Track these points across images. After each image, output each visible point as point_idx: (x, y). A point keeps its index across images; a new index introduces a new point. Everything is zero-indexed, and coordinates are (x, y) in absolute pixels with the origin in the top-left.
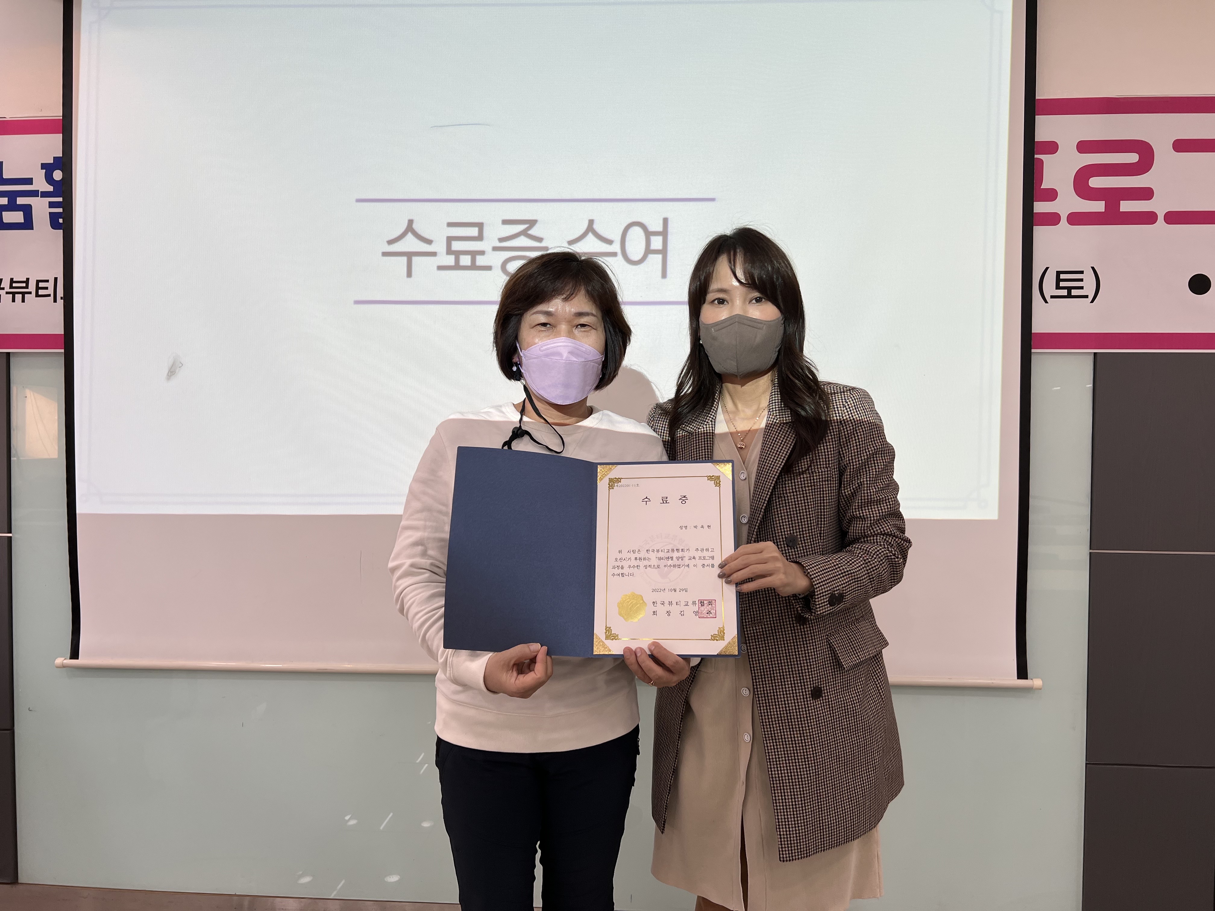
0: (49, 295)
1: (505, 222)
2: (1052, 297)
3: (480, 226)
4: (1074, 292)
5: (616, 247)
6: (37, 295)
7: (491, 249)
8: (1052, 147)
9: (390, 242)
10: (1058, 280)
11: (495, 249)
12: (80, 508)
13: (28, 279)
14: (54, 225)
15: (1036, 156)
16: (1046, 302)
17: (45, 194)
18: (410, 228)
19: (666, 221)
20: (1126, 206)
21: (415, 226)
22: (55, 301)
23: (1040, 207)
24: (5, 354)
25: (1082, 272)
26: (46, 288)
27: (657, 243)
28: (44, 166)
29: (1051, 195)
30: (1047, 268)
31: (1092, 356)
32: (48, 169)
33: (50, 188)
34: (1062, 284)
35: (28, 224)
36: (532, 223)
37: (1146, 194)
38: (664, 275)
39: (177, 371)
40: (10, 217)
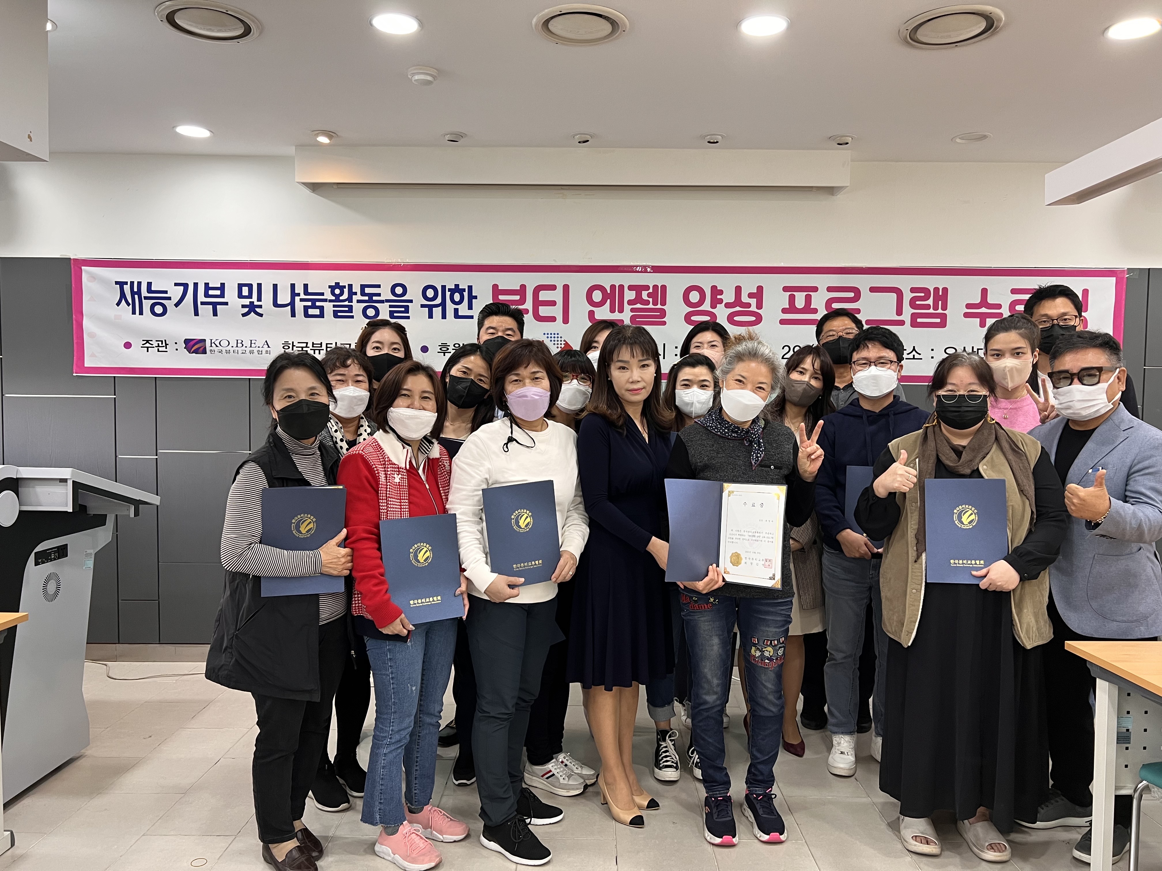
13: (321, 343)
17: (331, 301)
28: (330, 287)
33: (334, 298)
35: (322, 315)
40: (311, 312)
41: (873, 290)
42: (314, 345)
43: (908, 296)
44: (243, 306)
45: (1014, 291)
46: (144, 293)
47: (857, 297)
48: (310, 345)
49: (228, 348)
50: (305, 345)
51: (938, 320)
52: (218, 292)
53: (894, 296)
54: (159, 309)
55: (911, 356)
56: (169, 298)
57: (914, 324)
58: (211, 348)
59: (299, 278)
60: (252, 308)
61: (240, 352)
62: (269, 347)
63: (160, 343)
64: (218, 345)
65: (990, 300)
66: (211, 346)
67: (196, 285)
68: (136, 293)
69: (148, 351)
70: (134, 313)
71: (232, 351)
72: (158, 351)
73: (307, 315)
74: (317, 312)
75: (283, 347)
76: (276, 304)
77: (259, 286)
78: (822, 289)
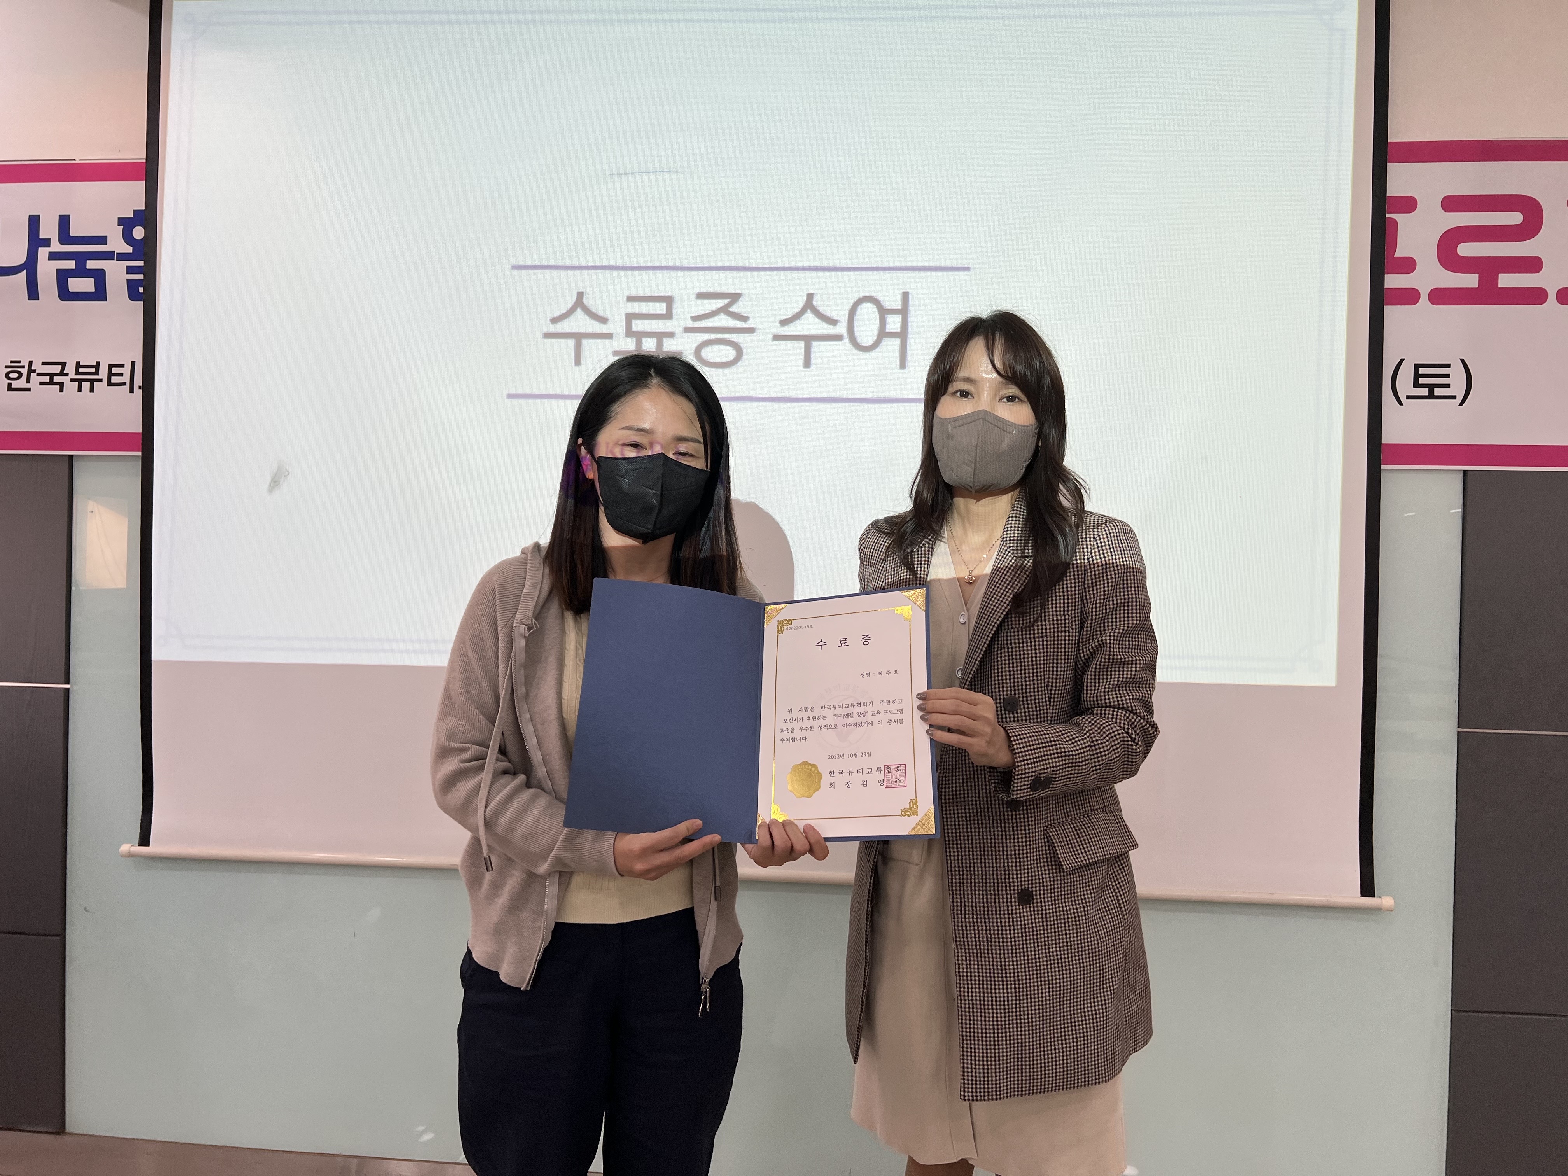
0: (124, 384)
1: (701, 296)
2: (1408, 397)
3: (668, 300)
4: (1438, 392)
5: (841, 329)
6: (110, 383)
7: (682, 330)
8: (1408, 204)
9: (554, 320)
10: (1417, 376)
11: (687, 330)
12: (157, 654)
13: (98, 363)
14: (133, 295)
15: (1388, 215)
16: (1401, 404)
17: (122, 257)
18: (580, 303)
19: (906, 296)
20: (1506, 281)
21: (585, 300)
22: (132, 391)
23: (1392, 281)
24: (67, 458)
25: (1448, 366)
26: (121, 375)
27: (894, 323)
28: (121, 221)
29: (1408, 265)
30: (1402, 360)
31: (1462, 475)
32: (126, 224)
33: (129, 249)
34: (1422, 381)
35: (100, 294)
36: (735, 297)
37: (1533, 265)
38: (903, 364)
39: (281, 482)
40: (77, 285)
42: (81, 370)
48: (70, 369)
50: (58, 369)
59: (49, 201)
73: (65, 294)
75: (7, 376)
78: (1430, 204)
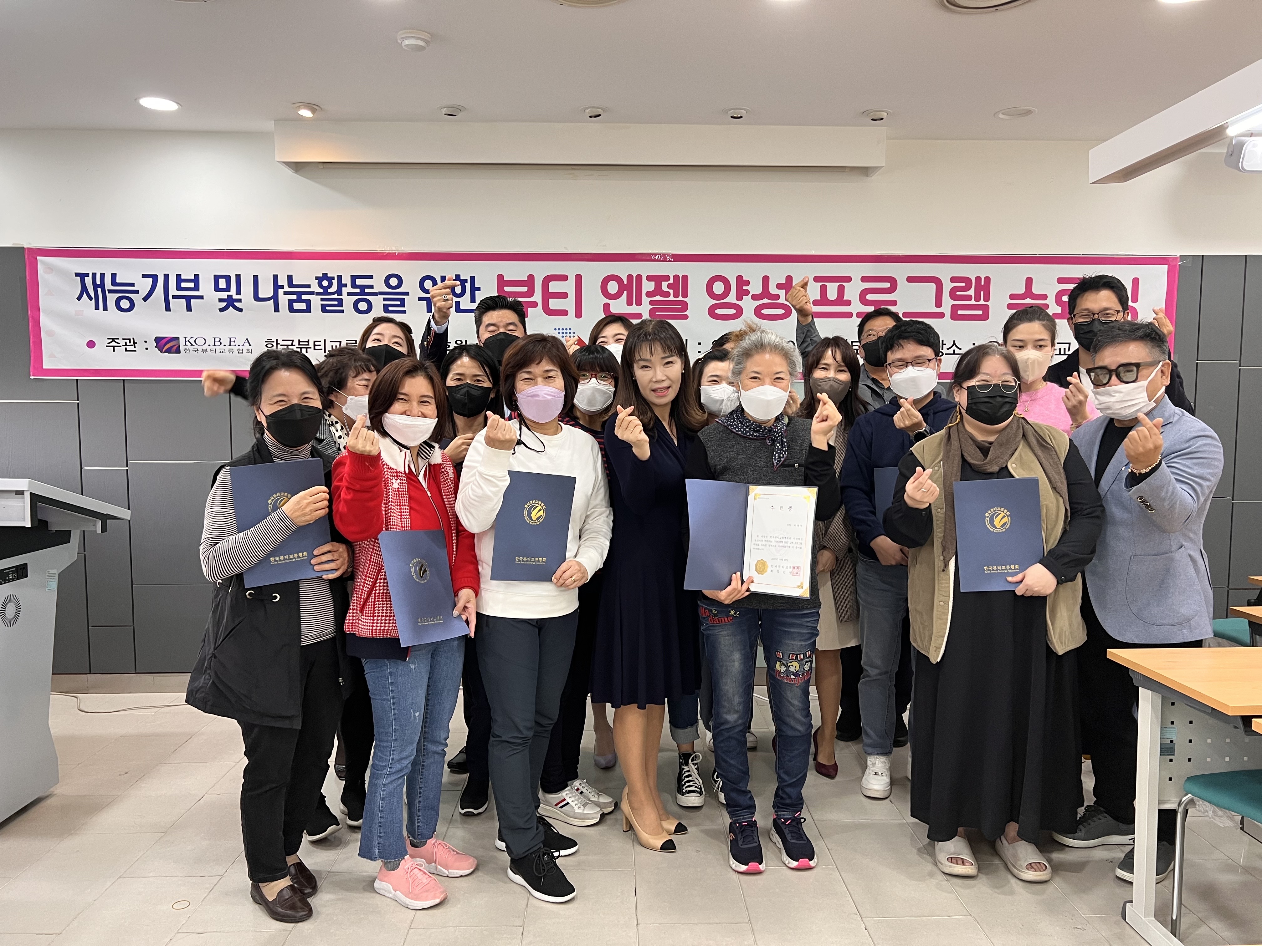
6: (315, 349)
13: (309, 340)
14: (324, 311)
17: (318, 294)
26: (320, 345)
28: (317, 278)
33: (321, 291)
35: (308, 310)
37: (894, 303)
40: (296, 306)
41: (910, 279)
42: (301, 343)
43: (947, 286)
44: (221, 300)
45: (1061, 281)
46: (108, 286)
47: (893, 288)
48: (296, 343)
49: (204, 347)
50: (290, 343)
51: (980, 312)
52: (192, 285)
53: (933, 286)
54: (125, 304)
55: (951, 351)
56: (137, 292)
57: (955, 317)
58: (186, 347)
59: (282, 268)
60: (230, 303)
61: (218, 351)
62: (250, 345)
63: (128, 341)
64: (194, 343)
65: (1035, 291)
66: (186, 345)
67: (166, 276)
68: (99, 286)
69: (114, 351)
70: (97, 308)
71: (209, 350)
72: (126, 350)
73: (292, 310)
74: (303, 306)
75: (266, 346)
76: (257, 298)
77: (238, 277)
78: (856, 279)
